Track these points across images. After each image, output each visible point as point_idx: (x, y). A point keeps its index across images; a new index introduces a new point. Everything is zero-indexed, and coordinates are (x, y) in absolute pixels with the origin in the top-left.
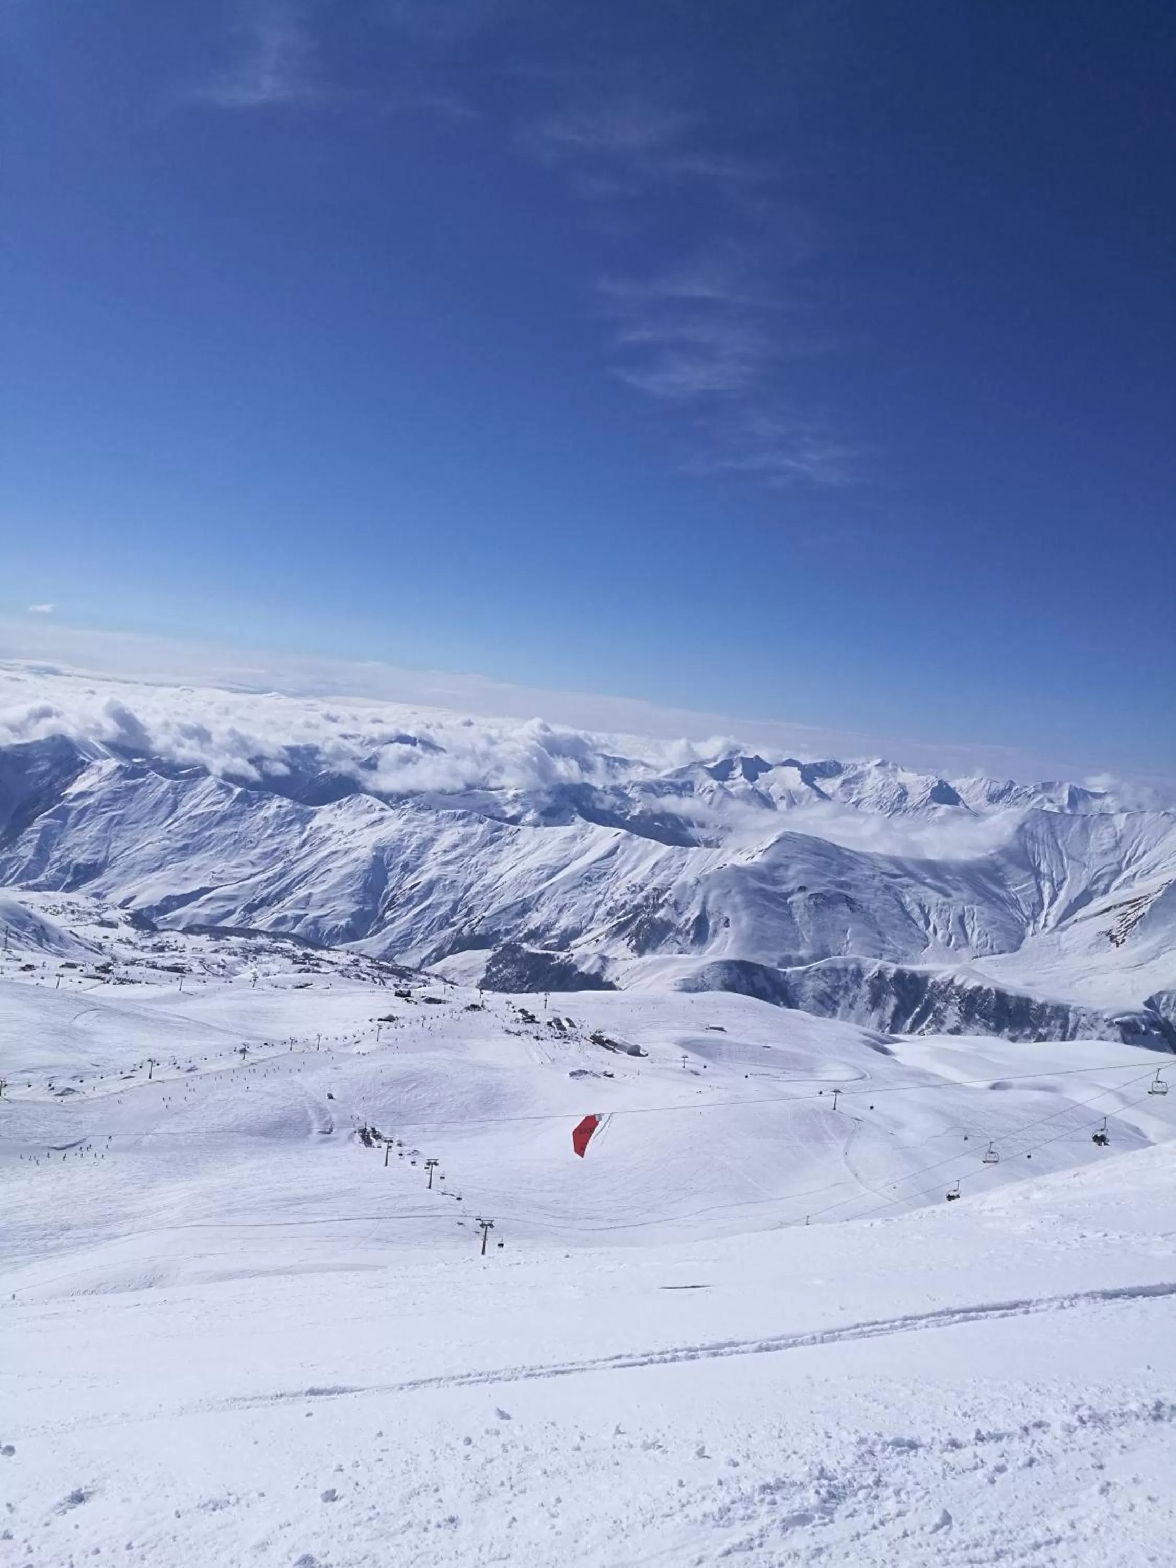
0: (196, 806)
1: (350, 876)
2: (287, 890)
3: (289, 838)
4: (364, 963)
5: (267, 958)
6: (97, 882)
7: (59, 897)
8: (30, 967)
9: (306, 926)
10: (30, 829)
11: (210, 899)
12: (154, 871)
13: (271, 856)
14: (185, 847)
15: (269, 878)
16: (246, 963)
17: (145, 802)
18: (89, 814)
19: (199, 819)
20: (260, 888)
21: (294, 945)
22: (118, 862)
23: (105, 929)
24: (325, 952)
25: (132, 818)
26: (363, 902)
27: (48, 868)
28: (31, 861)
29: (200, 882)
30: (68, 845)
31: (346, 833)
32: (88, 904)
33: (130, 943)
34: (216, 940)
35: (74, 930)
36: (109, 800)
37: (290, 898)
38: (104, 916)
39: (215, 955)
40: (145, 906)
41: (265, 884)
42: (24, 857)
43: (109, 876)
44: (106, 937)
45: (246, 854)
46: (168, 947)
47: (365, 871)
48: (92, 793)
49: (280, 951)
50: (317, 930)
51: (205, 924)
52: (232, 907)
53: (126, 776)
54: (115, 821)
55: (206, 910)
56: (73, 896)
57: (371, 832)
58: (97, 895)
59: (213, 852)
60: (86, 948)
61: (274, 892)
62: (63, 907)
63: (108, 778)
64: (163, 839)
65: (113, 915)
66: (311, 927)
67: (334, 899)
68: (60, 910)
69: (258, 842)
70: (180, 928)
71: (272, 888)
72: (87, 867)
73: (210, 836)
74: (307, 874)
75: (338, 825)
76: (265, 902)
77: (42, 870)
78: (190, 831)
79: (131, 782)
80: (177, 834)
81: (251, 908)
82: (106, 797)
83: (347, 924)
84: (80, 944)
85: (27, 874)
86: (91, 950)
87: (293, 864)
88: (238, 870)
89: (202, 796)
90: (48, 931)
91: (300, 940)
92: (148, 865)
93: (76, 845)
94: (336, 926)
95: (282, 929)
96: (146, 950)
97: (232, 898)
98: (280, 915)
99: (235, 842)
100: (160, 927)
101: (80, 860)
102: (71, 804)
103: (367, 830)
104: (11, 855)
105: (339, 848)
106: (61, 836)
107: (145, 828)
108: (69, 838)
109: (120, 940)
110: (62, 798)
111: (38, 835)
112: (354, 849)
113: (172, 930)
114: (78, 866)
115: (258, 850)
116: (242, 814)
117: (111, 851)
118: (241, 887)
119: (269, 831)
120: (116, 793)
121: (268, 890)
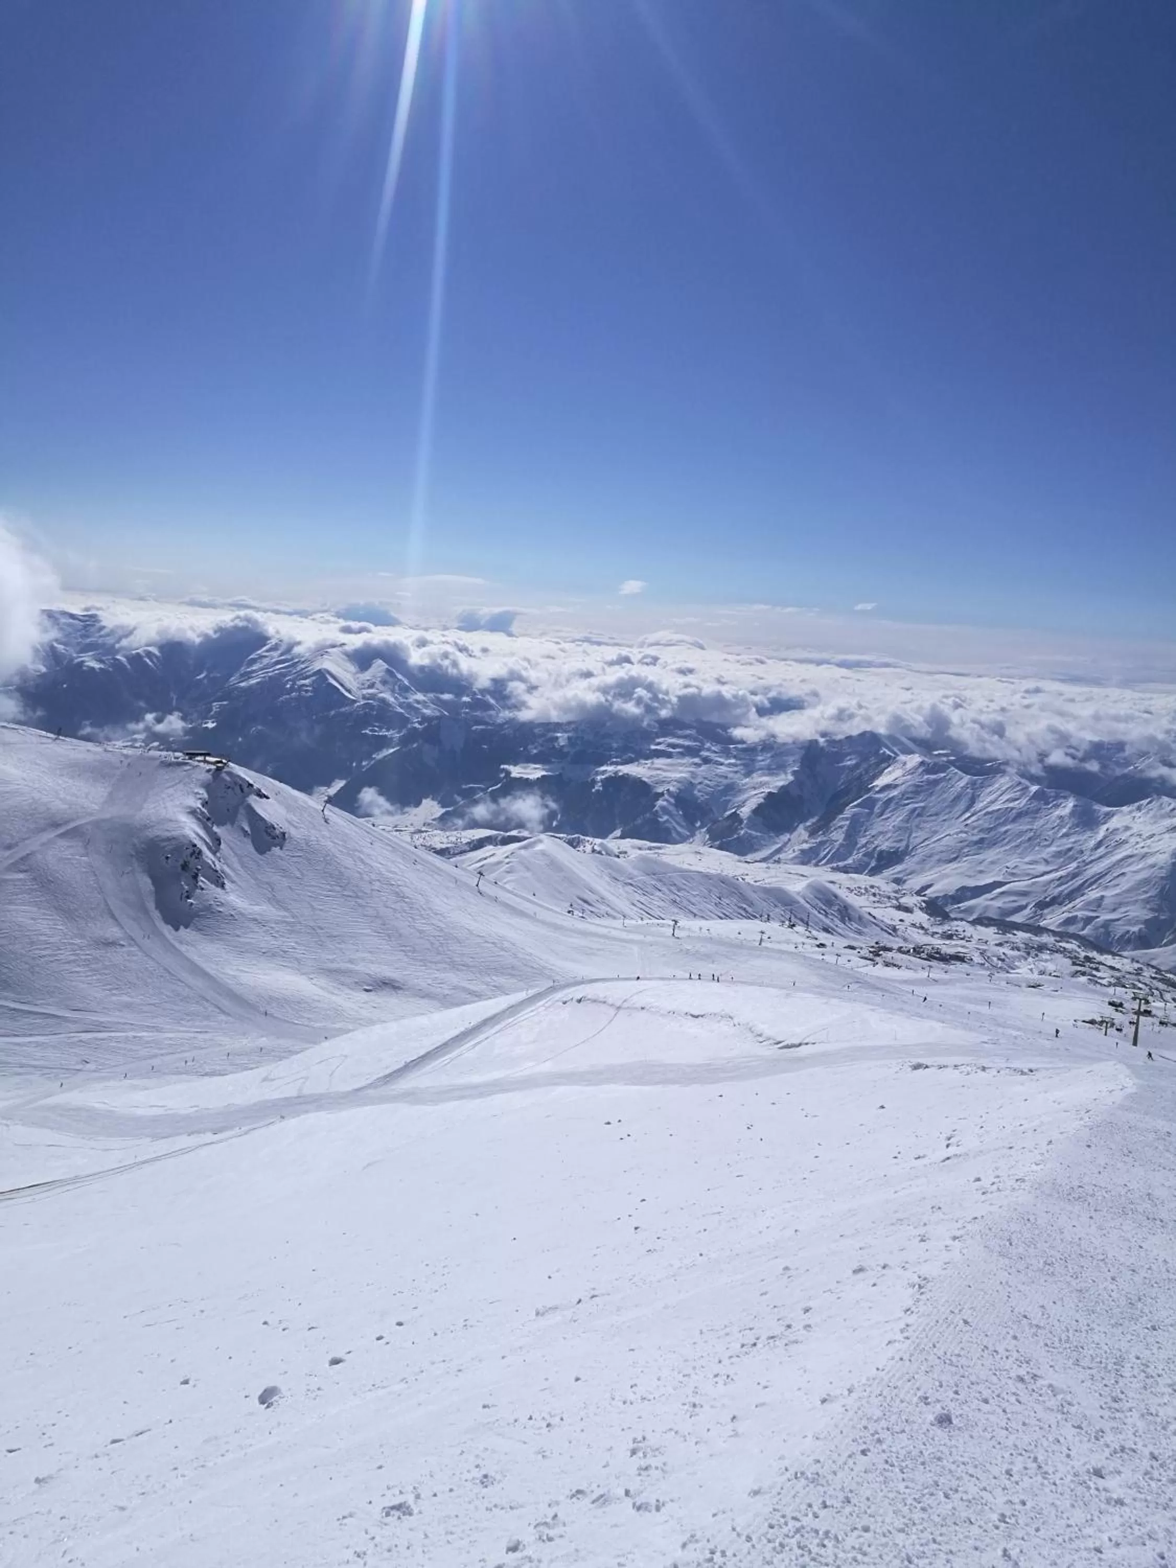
0: (992, 802)
1: (1146, 881)
2: (1078, 891)
3: (1085, 837)
4: (1148, 973)
5: (1048, 957)
6: (899, 868)
7: (863, 880)
8: (822, 945)
9: (1096, 929)
10: (841, 816)
11: (1003, 893)
12: (951, 861)
13: (1065, 855)
14: (981, 841)
15: (1061, 877)
16: (1026, 959)
17: (945, 796)
18: (892, 806)
19: (995, 815)
20: (1052, 886)
21: (1079, 947)
22: (919, 851)
23: (901, 912)
24: (1110, 957)
25: (933, 810)
26: (1158, 910)
27: (855, 852)
28: (841, 845)
29: (993, 876)
30: (874, 832)
31: (1144, 837)
32: (889, 888)
33: (922, 928)
34: (1003, 934)
35: (874, 912)
36: (912, 792)
37: (1082, 898)
38: (902, 901)
39: (998, 948)
40: (941, 894)
41: (1057, 883)
42: (836, 841)
43: (909, 863)
44: (901, 920)
45: (1039, 852)
46: (957, 935)
47: (1162, 878)
48: (896, 786)
49: (1063, 951)
50: (1108, 934)
51: (995, 917)
52: (1024, 903)
53: (928, 771)
54: (917, 812)
55: (998, 903)
56: (877, 880)
57: (1171, 838)
58: (898, 881)
59: (1007, 848)
60: (882, 929)
61: (1066, 892)
62: (866, 889)
63: (912, 772)
64: (961, 832)
65: (907, 901)
66: (1102, 930)
67: (1127, 903)
68: (863, 891)
69: (1052, 842)
70: (971, 919)
71: (1064, 887)
72: (889, 853)
73: (1006, 832)
74: (1102, 875)
75: (1135, 829)
76: (1055, 901)
77: (851, 855)
78: (986, 825)
79: (933, 777)
80: (974, 828)
81: (1042, 905)
82: (910, 789)
83: (1140, 930)
84: (876, 925)
85: (838, 856)
86: (886, 931)
87: (1087, 864)
88: (1032, 867)
89: (999, 793)
90: (850, 911)
91: (1085, 942)
92: (944, 856)
93: (881, 833)
94: (1128, 932)
95: (1072, 929)
96: (936, 936)
97: (1024, 894)
98: (1071, 915)
99: (1030, 839)
100: (952, 915)
101: (884, 847)
102: (877, 796)
103: (1167, 836)
104: (825, 839)
105: (1136, 852)
106: (868, 824)
107: (945, 820)
108: (875, 826)
109: (913, 925)
110: (870, 790)
111: (848, 822)
112: (1152, 854)
113: (962, 920)
114: (881, 852)
115: (1053, 849)
116: (1038, 811)
117: (911, 840)
118: (1034, 884)
119: (1064, 830)
120: (918, 786)
121: (1060, 889)
